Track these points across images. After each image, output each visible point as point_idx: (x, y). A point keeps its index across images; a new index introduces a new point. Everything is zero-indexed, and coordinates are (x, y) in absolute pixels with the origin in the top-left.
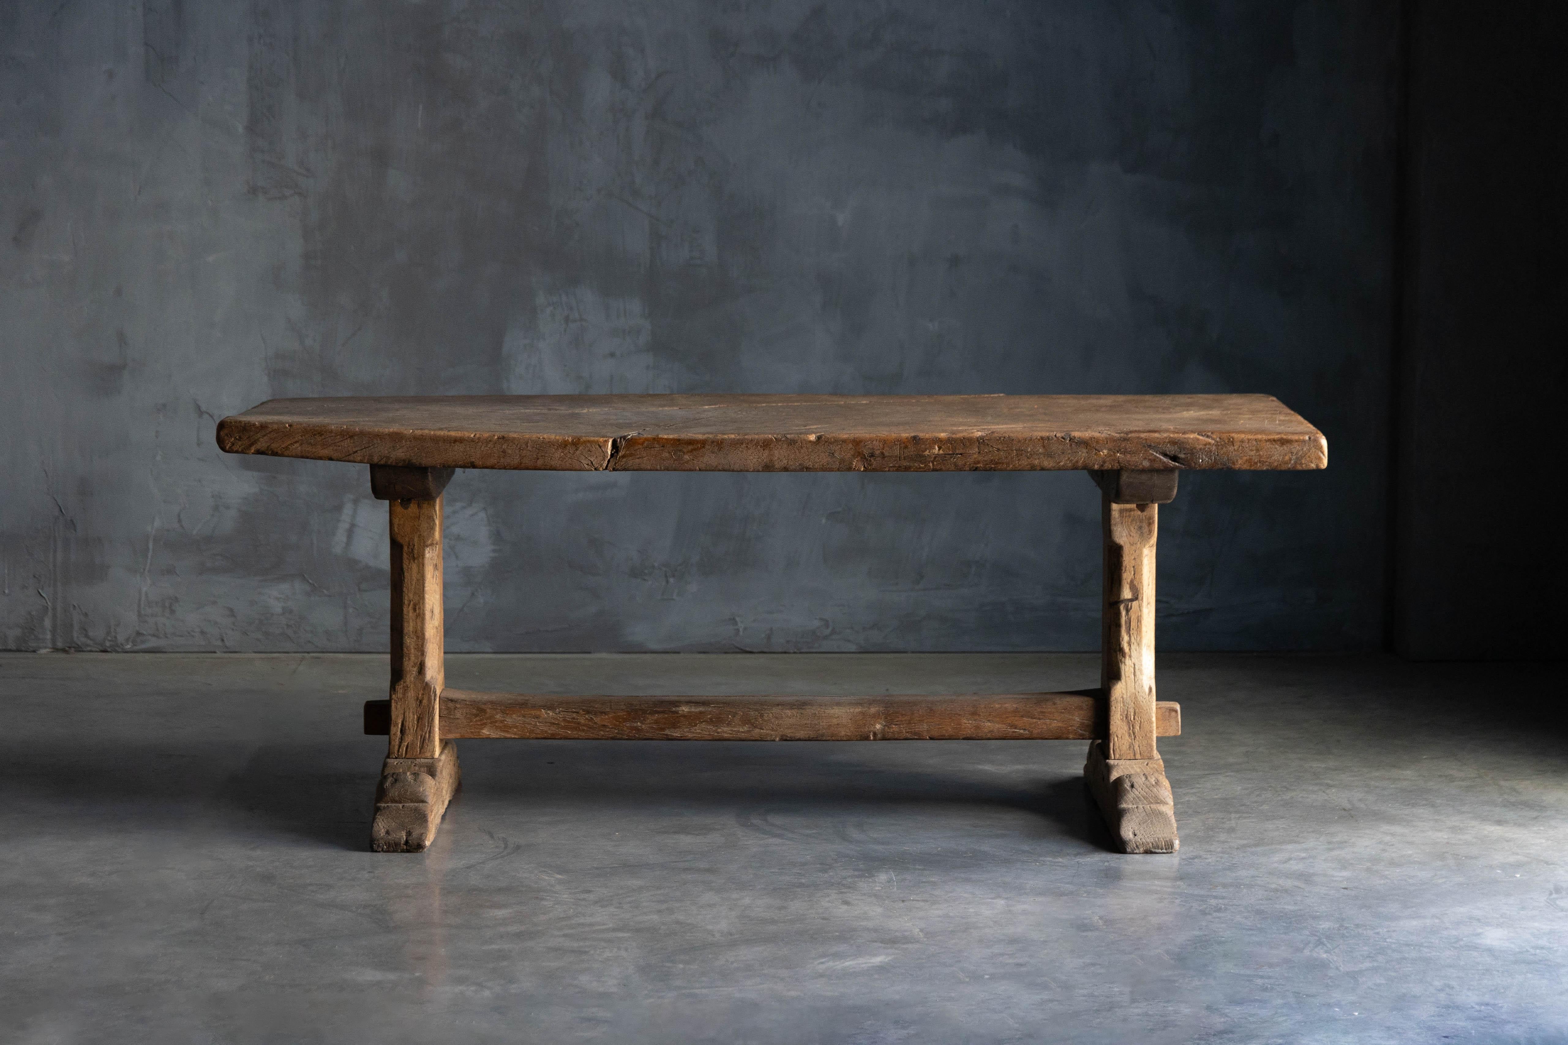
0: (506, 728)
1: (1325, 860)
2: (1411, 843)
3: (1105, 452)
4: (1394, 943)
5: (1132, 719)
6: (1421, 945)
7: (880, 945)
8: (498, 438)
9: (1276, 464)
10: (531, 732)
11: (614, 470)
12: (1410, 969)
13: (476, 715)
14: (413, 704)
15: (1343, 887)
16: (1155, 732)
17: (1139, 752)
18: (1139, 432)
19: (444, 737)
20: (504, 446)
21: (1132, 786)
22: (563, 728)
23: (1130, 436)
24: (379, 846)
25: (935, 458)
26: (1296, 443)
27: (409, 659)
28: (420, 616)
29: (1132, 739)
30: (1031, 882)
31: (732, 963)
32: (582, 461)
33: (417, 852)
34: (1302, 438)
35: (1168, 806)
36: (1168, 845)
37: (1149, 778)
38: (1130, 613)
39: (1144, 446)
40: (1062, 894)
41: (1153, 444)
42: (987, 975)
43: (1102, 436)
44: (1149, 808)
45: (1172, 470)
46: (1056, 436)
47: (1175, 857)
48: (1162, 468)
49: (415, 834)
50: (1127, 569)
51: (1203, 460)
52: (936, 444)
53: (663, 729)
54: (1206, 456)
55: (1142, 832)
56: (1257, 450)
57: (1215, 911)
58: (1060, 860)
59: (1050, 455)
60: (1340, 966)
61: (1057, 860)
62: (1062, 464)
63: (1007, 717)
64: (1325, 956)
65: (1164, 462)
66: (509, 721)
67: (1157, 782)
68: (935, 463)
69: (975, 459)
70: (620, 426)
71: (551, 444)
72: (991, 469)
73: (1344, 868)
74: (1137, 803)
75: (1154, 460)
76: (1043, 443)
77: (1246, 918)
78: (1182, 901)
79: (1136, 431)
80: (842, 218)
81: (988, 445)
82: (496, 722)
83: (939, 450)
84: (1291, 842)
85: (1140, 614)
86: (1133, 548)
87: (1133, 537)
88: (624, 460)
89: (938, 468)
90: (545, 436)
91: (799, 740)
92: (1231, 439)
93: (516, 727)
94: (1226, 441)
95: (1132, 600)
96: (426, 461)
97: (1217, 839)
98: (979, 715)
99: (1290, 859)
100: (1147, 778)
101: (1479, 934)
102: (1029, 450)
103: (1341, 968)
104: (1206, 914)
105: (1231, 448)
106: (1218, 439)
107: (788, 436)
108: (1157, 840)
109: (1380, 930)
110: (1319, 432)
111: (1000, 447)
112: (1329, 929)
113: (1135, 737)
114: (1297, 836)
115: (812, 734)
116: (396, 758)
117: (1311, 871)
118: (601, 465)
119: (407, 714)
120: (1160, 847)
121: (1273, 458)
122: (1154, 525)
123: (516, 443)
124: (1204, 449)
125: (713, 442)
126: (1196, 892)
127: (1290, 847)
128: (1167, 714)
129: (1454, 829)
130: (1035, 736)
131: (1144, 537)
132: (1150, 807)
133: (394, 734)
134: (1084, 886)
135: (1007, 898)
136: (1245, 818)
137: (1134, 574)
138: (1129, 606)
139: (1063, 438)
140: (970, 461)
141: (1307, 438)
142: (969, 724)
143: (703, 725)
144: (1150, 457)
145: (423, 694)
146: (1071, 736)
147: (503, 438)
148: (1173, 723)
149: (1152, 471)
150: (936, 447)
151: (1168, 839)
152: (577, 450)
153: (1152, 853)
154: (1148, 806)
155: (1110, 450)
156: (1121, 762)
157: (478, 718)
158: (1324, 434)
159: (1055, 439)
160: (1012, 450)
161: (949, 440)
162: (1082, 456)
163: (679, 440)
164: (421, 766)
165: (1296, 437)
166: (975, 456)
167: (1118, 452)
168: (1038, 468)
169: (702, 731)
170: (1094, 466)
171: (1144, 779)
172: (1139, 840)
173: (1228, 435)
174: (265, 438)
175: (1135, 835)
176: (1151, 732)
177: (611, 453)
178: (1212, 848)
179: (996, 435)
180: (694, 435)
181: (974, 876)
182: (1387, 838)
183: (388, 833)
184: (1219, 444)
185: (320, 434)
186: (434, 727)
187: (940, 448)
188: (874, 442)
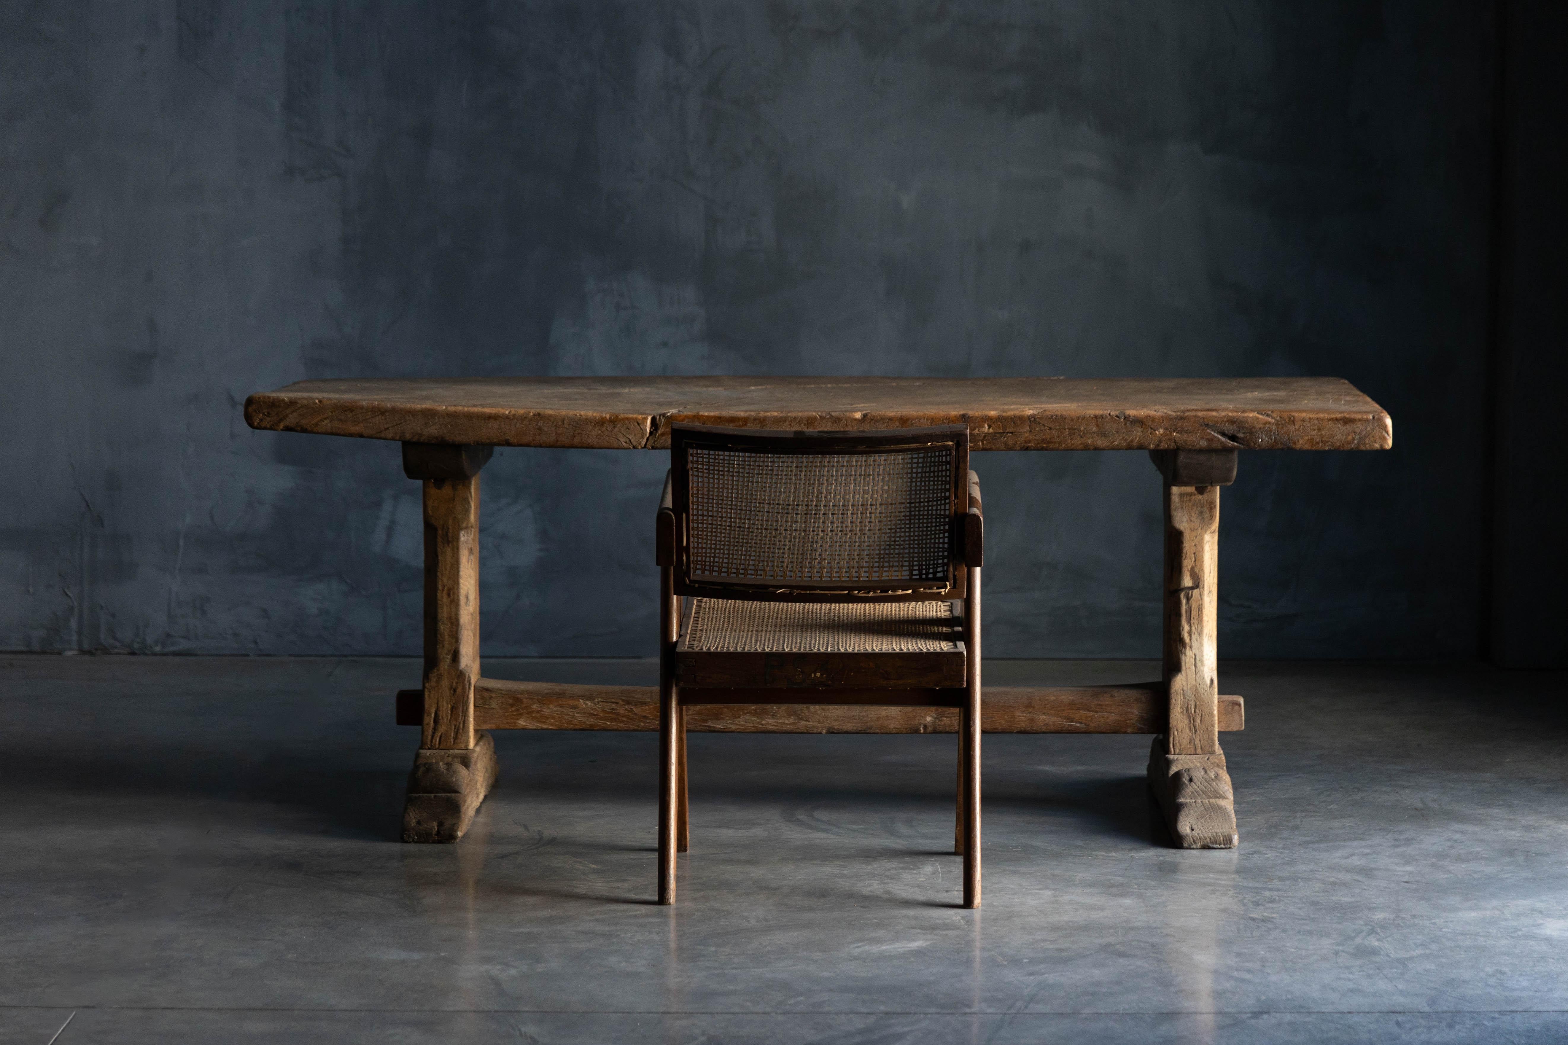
0: (543, 718)
1: (1390, 856)
2: (1482, 841)
3: (1161, 431)
4: (1450, 933)
5: (1193, 712)
6: (1477, 934)
7: (920, 931)
8: (534, 415)
9: (1338, 444)
10: (569, 722)
11: (653, 448)
12: (1463, 956)
13: (512, 705)
14: (446, 692)
15: (1405, 880)
16: (1216, 726)
17: (1199, 746)
18: (1197, 410)
19: (479, 728)
20: (540, 424)
21: (1191, 780)
22: (601, 719)
23: (1186, 414)
24: (409, 836)
25: (985, 437)
26: (1360, 422)
27: (443, 646)
28: (455, 602)
29: (1192, 733)
30: (1081, 875)
31: (765, 946)
32: (620, 439)
33: (449, 843)
34: (1365, 417)
35: (1227, 800)
36: (1227, 840)
37: (1208, 771)
38: (1190, 602)
39: (1202, 425)
40: (1113, 886)
41: (1211, 423)
42: (1026, 959)
43: (1158, 414)
44: (1207, 802)
45: (1231, 450)
46: (1110, 414)
47: (1234, 853)
48: (1220, 448)
49: (447, 824)
50: (1187, 556)
51: (1262, 440)
52: (985, 423)
53: (706, 721)
54: (1266, 435)
55: (1200, 827)
56: (1319, 429)
57: (1269, 902)
58: (1114, 854)
59: (1104, 435)
60: (1391, 953)
61: (1110, 855)
62: (1116, 443)
63: (1063, 710)
64: (1376, 944)
65: (1222, 442)
66: (546, 711)
67: (1217, 776)
68: (985, 442)
69: (1026, 437)
70: (660, 404)
71: (588, 421)
72: (1042, 449)
73: (1408, 863)
74: (1195, 797)
75: (1211, 440)
76: (1097, 421)
77: (1300, 909)
78: (1235, 893)
79: (1193, 410)
80: (907, 201)
81: (1039, 423)
82: (532, 712)
83: (989, 428)
84: (1356, 839)
85: (1201, 603)
86: (1194, 534)
87: (1194, 522)
88: (664, 438)
89: (988, 447)
90: (582, 413)
91: (847, 732)
92: (1292, 418)
93: (554, 718)
94: (1287, 421)
95: (1192, 588)
96: (460, 438)
97: (1279, 836)
98: (1034, 707)
99: (1352, 855)
100: (1206, 772)
101: (1539, 925)
102: (1082, 429)
103: (1392, 956)
104: (1258, 905)
105: (1292, 428)
106: (1278, 418)
107: (833, 414)
108: (1215, 834)
109: (1437, 920)
110: (1384, 411)
111: (1052, 425)
112: (1384, 919)
113: (1196, 731)
114: (1363, 834)
115: (860, 727)
116: (429, 749)
117: (1373, 866)
118: (640, 444)
119: (440, 703)
120: (1218, 842)
121: (1335, 438)
122: (1216, 510)
123: (552, 419)
124: (1264, 428)
125: (755, 419)
126: (1251, 885)
127: (1355, 843)
128: (1230, 707)
129: (1527, 828)
130: (1092, 730)
131: (1205, 522)
132: (1209, 802)
133: (427, 724)
134: (1135, 879)
135: (1054, 890)
136: (1311, 817)
137: (1195, 561)
138: (1190, 595)
139: (1117, 416)
140: (1021, 440)
141: (1371, 417)
142: (1023, 716)
143: (747, 717)
144: (1208, 437)
145: (457, 683)
146: (1129, 730)
147: (539, 414)
148: (1236, 717)
149: (1209, 451)
150: (986, 426)
151: (1226, 834)
152: (614, 427)
153: (1210, 848)
154: (1207, 801)
155: (1166, 429)
156: (1180, 757)
157: (514, 709)
158: (1389, 414)
159: (1109, 417)
160: (1065, 429)
161: (1000, 419)
162: (1137, 435)
163: (720, 418)
164: (455, 756)
165: (1359, 416)
166: (1026, 435)
167: (1174, 431)
168: (1092, 448)
169: (746, 722)
170: (1150, 445)
171: (1203, 773)
172: (1196, 834)
173: (1288, 414)
174: (295, 414)
175: (1193, 830)
176: (1213, 726)
177: (650, 430)
178: (1273, 844)
179: (1048, 413)
180: (736, 413)
181: (1023, 869)
182: (1457, 836)
183: (418, 823)
184: (1279, 423)
185: (351, 410)
186: (468, 717)
187: (990, 427)
188: (922, 421)
